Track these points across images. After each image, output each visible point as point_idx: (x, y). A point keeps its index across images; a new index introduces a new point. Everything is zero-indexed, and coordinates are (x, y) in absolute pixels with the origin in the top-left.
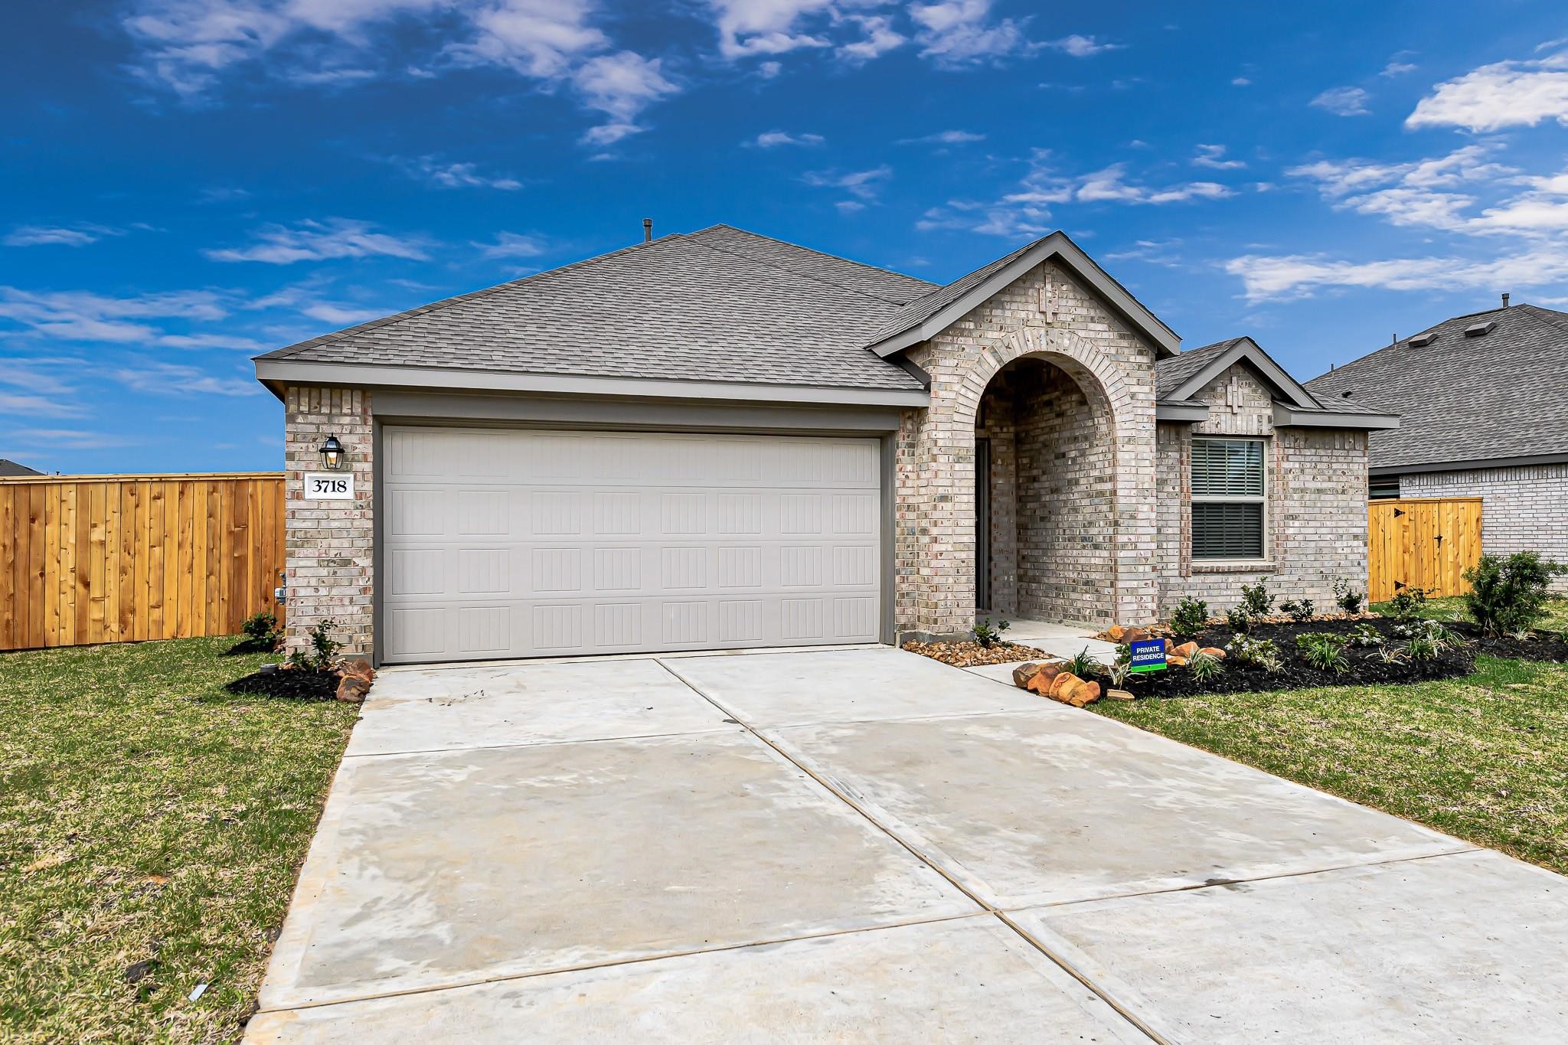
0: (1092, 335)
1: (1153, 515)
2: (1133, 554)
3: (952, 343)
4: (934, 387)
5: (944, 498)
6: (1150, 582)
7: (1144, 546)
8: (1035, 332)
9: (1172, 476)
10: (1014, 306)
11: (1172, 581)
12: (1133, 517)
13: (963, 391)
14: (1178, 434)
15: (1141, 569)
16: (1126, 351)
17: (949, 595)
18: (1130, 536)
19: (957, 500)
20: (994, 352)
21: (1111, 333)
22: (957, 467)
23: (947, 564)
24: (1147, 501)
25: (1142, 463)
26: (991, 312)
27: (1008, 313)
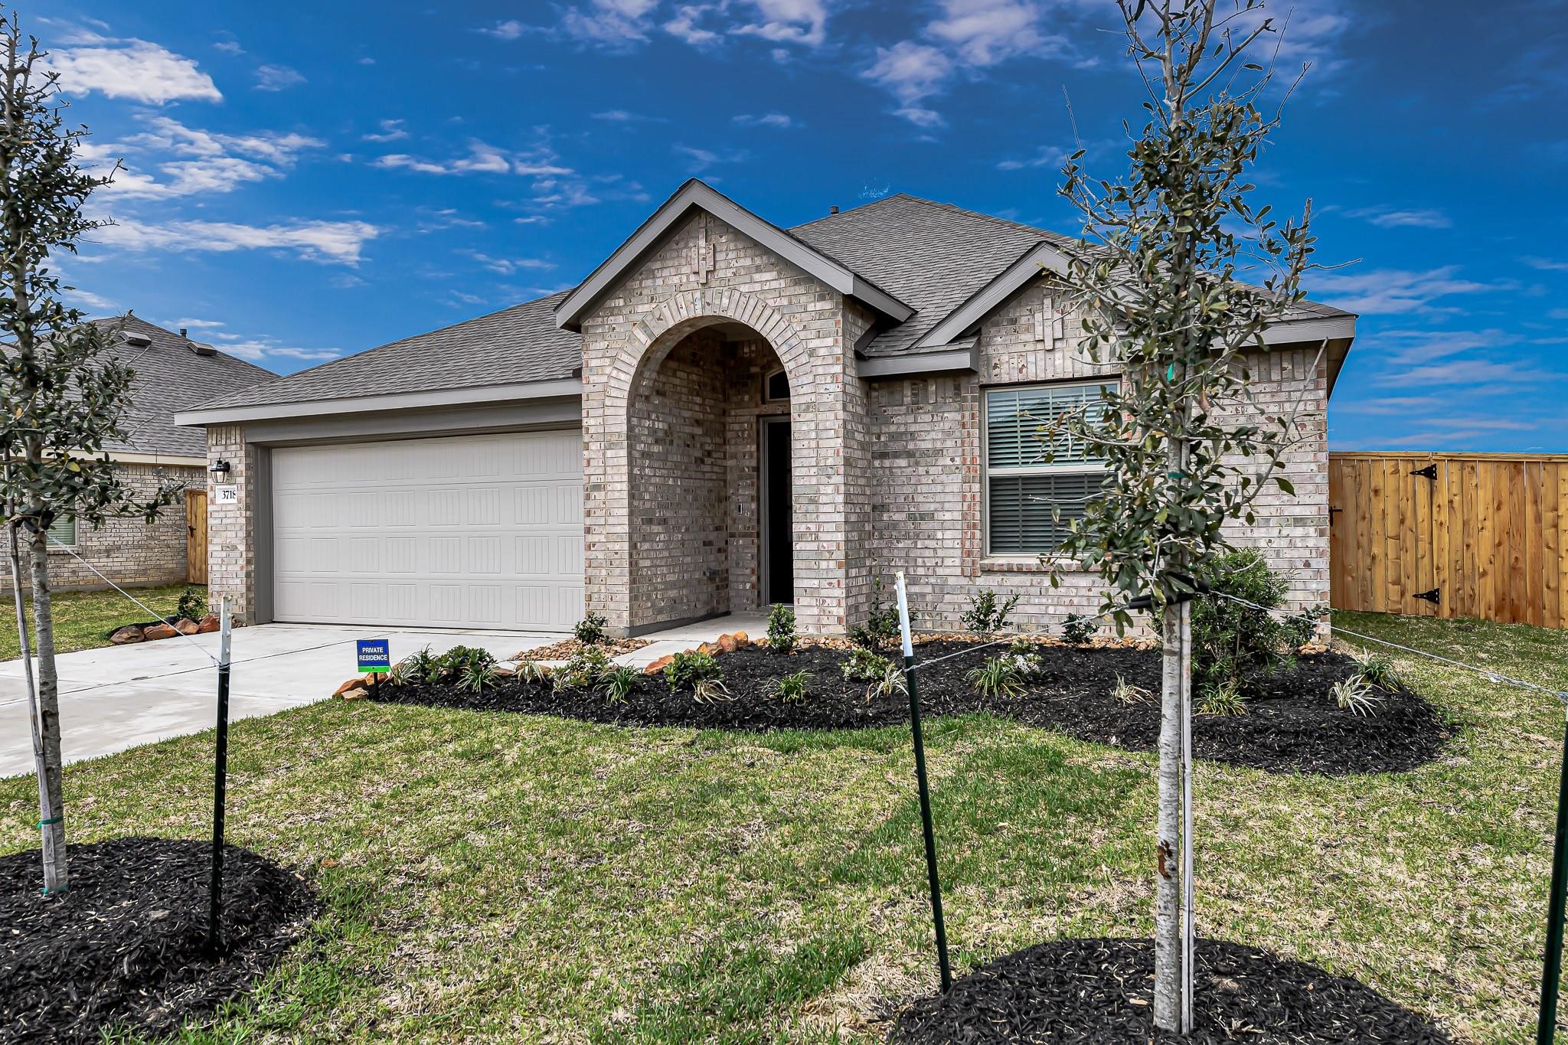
0: (757, 287)
1: (840, 499)
2: (814, 546)
3: (603, 325)
4: (585, 373)
5: (597, 487)
6: (835, 581)
7: (828, 537)
8: (689, 297)
9: (949, 443)
10: (666, 273)
11: (951, 581)
12: (813, 501)
13: (614, 373)
14: (957, 388)
15: (824, 565)
16: (803, 299)
17: (603, 587)
18: (809, 525)
19: (609, 488)
20: (644, 326)
21: (782, 281)
22: (609, 453)
23: (601, 555)
24: (832, 481)
25: (824, 435)
26: (641, 284)
27: (659, 282)
